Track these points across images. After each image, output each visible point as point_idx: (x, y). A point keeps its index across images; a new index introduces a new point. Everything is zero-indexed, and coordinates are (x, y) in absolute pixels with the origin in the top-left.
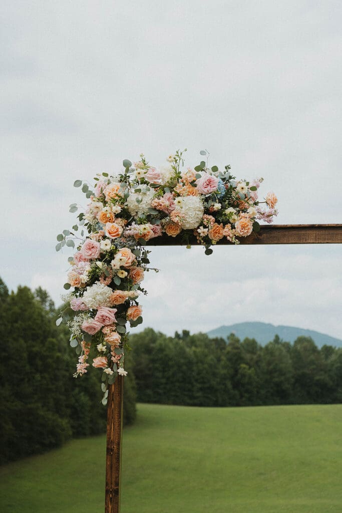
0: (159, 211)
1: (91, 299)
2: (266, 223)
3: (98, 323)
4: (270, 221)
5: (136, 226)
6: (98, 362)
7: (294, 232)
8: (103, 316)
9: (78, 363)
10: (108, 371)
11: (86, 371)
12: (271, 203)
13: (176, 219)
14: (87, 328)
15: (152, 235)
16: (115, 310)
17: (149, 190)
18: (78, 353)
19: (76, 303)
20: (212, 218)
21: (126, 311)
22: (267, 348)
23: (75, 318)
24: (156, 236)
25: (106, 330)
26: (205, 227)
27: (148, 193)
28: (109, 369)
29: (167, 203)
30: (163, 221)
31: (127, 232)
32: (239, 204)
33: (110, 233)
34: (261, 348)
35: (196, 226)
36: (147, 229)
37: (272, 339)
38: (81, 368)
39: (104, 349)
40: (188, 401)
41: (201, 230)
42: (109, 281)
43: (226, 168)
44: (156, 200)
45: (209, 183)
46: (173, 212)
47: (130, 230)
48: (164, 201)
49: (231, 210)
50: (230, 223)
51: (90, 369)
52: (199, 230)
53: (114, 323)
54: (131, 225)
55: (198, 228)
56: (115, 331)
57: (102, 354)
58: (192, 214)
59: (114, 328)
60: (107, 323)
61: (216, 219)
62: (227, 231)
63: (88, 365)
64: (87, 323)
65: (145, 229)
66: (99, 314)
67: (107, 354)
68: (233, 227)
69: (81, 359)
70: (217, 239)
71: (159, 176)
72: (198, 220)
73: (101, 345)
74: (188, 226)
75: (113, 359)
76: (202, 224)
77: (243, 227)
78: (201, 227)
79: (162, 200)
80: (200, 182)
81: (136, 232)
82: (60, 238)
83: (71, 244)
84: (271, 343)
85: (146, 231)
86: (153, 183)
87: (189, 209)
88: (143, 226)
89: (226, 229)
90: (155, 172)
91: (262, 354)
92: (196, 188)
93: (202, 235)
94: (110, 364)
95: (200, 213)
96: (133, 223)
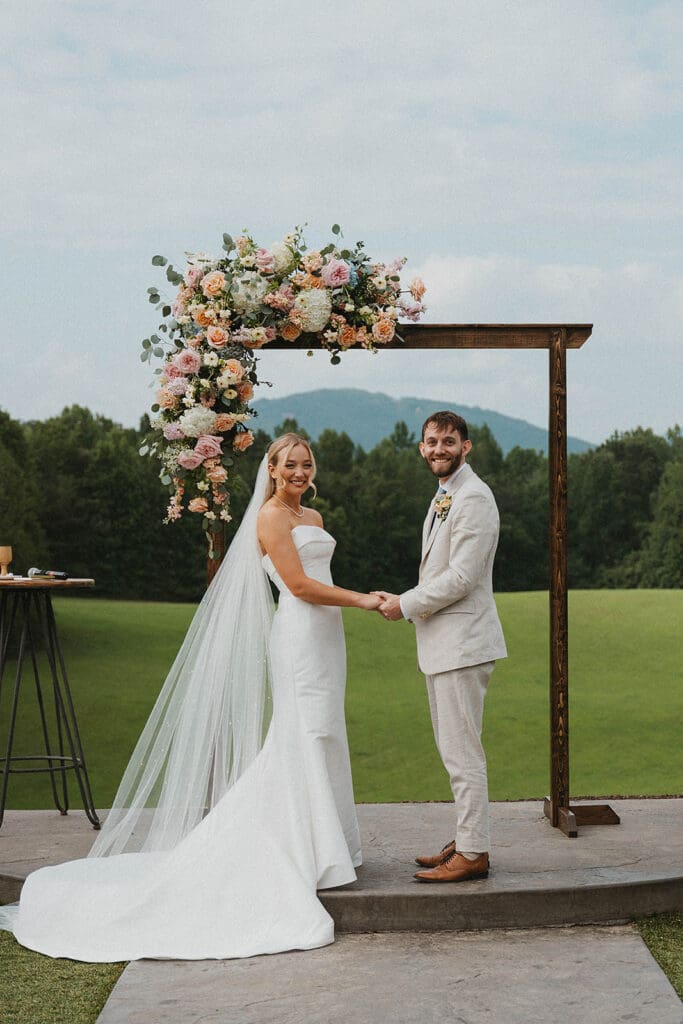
0: (274, 309)
1: (191, 426)
2: (411, 322)
3: (200, 456)
4: (416, 319)
5: (247, 330)
6: (196, 505)
7: (445, 334)
8: (206, 446)
9: (170, 505)
10: (210, 515)
11: (180, 516)
12: (418, 294)
13: (297, 321)
14: (185, 462)
15: (266, 340)
16: (221, 439)
17: (260, 281)
18: (171, 493)
19: (171, 430)
20: (342, 319)
21: (233, 439)
22: (376, 456)
23: (168, 449)
24: (270, 340)
25: (210, 464)
26: (334, 330)
27: (259, 284)
28: (212, 513)
29: (285, 300)
30: (280, 323)
31: (235, 338)
32: (375, 299)
33: (213, 341)
34: (362, 457)
35: (321, 328)
36: (260, 333)
37: (388, 432)
38: (174, 511)
39: (206, 487)
40: (181, 590)
41: (329, 334)
42: (212, 402)
43: (358, 244)
44: (271, 296)
45: (339, 273)
46: (292, 311)
47: (238, 334)
48: (280, 298)
49: (365, 309)
50: (365, 324)
51: (185, 513)
52: (325, 334)
53: (219, 455)
54: (239, 328)
55: (325, 330)
56: (219, 465)
57: (200, 494)
58: (317, 313)
59: (219, 461)
60: (211, 454)
61: (347, 320)
62: (361, 335)
63: (182, 508)
64: (185, 455)
65: (258, 334)
66: (200, 444)
67: (208, 495)
68: (369, 330)
69: (174, 500)
70: (349, 345)
71: (271, 260)
72: (324, 321)
73: (202, 483)
74: (311, 329)
75: (215, 499)
76: (328, 326)
77: (383, 332)
78: (329, 331)
79: (278, 295)
80: (328, 271)
81: (246, 338)
82: (146, 344)
83: (159, 354)
84: (385, 444)
85: (259, 338)
86: (263, 270)
87: (313, 307)
88: (255, 331)
89: (360, 334)
90: (267, 255)
91: (364, 472)
92: (321, 279)
93: (329, 340)
94: (211, 506)
95: (326, 312)
96: (242, 327)
